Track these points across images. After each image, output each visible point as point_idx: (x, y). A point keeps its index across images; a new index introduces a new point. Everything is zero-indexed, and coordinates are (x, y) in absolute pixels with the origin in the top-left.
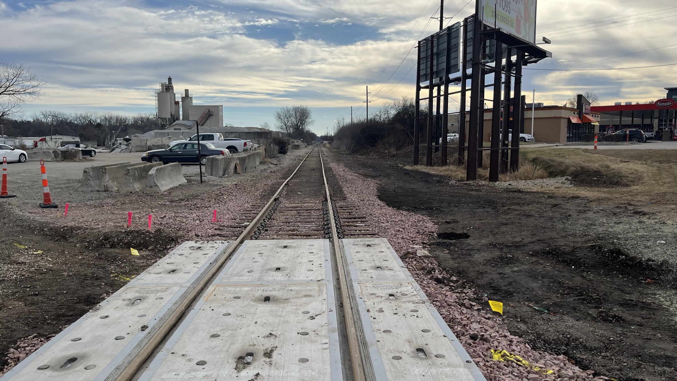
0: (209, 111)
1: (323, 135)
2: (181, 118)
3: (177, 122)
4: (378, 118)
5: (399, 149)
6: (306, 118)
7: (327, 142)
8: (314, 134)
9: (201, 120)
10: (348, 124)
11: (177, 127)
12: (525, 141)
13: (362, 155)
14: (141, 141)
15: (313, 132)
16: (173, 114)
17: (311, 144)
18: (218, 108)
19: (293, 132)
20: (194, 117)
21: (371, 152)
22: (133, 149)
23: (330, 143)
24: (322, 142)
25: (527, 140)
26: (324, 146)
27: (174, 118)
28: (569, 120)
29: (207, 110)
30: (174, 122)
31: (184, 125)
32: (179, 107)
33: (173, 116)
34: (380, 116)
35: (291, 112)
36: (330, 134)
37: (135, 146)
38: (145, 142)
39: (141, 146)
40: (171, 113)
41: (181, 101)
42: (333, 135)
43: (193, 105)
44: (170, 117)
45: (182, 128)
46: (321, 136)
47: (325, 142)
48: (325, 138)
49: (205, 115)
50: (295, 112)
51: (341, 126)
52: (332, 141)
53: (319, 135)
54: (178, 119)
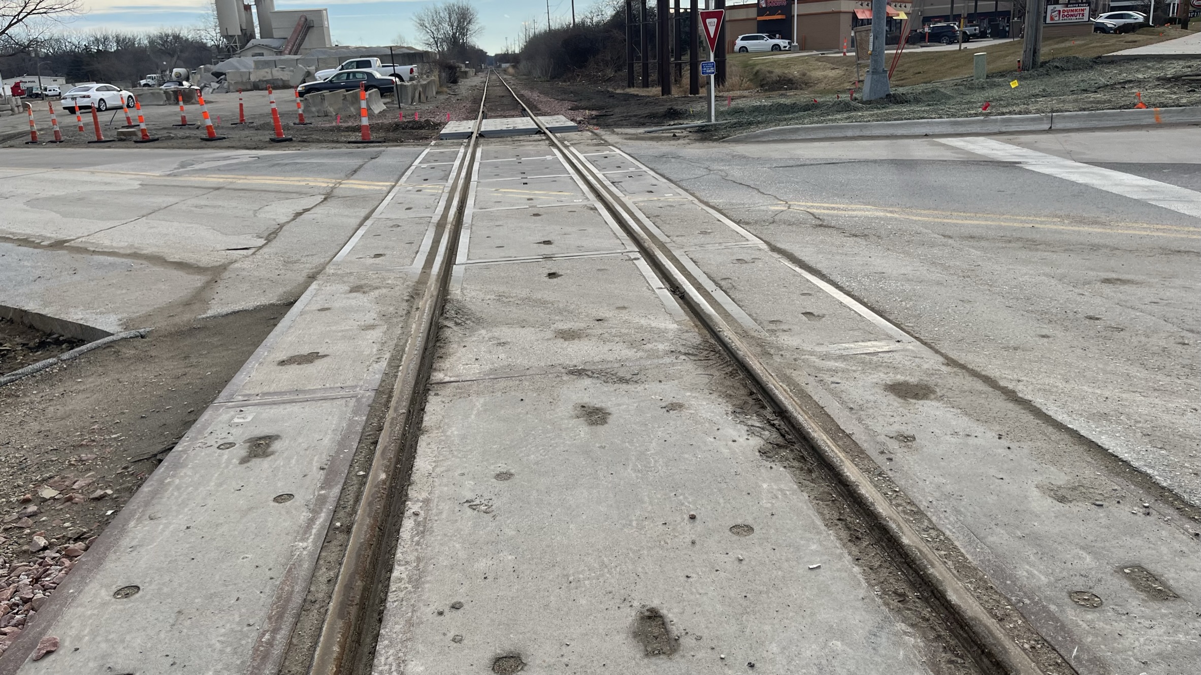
0: (306, 19)
1: (499, 52)
2: (258, 36)
3: (252, 41)
4: (589, 21)
5: (619, 70)
6: (469, 22)
7: (508, 65)
8: (482, 51)
9: (296, 35)
10: (543, 31)
11: (258, 51)
12: (780, 50)
13: (565, 81)
14: (241, 76)
15: (481, 48)
16: (244, 27)
17: (481, 70)
18: (319, 13)
19: (448, 49)
20: (282, 30)
21: (578, 75)
22: (231, 87)
23: (514, 67)
24: (500, 66)
25: (782, 48)
26: (505, 71)
27: (247, 35)
28: (854, 15)
29: (303, 19)
30: (248, 41)
31: (267, 47)
32: (251, 14)
33: (244, 31)
34: (592, 19)
35: (442, 14)
36: (513, 49)
37: (233, 82)
38: (248, 77)
39: (242, 83)
40: (241, 27)
41: (254, 3)
42: (517, 51)
43: (276, 10)
44: (240, 33)
45: (265, 52)
46: (496, 55)
47: (504, 65)
48: (504, 58)
49: (300, 28)
50: (450, 14)
51: (531, 36)
52: (518, 62)
53: (491, 53)
54: (252, 36)
